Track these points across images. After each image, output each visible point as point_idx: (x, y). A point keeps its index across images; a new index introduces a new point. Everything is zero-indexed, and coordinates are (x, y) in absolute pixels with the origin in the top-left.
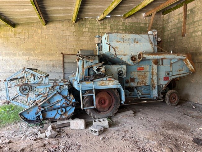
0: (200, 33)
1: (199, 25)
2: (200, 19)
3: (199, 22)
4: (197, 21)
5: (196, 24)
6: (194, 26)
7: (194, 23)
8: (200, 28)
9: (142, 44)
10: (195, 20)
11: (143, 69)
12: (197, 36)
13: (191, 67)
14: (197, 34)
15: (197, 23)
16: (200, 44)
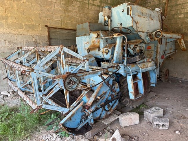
0: (182, 16)
1: (182, 8)
2: (184, 3)
3: (182, 5)
4: (180, 4)
5: (178, 7)
6: (177, 9)
7: (177, 6)
8: (183, 11)
9: (154, 21)
10: (178, 3)
11: (150, 48)
12: (179, 18)
13: (183, 46)
14: (180, 16)
15: (180, 6)
16: (182, 26)
